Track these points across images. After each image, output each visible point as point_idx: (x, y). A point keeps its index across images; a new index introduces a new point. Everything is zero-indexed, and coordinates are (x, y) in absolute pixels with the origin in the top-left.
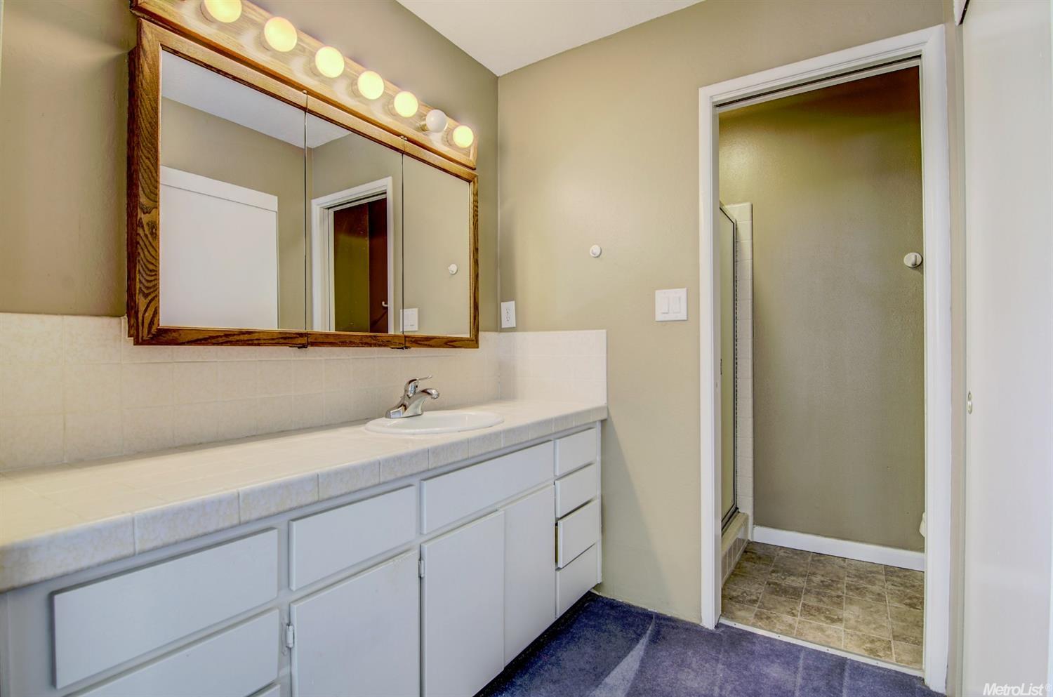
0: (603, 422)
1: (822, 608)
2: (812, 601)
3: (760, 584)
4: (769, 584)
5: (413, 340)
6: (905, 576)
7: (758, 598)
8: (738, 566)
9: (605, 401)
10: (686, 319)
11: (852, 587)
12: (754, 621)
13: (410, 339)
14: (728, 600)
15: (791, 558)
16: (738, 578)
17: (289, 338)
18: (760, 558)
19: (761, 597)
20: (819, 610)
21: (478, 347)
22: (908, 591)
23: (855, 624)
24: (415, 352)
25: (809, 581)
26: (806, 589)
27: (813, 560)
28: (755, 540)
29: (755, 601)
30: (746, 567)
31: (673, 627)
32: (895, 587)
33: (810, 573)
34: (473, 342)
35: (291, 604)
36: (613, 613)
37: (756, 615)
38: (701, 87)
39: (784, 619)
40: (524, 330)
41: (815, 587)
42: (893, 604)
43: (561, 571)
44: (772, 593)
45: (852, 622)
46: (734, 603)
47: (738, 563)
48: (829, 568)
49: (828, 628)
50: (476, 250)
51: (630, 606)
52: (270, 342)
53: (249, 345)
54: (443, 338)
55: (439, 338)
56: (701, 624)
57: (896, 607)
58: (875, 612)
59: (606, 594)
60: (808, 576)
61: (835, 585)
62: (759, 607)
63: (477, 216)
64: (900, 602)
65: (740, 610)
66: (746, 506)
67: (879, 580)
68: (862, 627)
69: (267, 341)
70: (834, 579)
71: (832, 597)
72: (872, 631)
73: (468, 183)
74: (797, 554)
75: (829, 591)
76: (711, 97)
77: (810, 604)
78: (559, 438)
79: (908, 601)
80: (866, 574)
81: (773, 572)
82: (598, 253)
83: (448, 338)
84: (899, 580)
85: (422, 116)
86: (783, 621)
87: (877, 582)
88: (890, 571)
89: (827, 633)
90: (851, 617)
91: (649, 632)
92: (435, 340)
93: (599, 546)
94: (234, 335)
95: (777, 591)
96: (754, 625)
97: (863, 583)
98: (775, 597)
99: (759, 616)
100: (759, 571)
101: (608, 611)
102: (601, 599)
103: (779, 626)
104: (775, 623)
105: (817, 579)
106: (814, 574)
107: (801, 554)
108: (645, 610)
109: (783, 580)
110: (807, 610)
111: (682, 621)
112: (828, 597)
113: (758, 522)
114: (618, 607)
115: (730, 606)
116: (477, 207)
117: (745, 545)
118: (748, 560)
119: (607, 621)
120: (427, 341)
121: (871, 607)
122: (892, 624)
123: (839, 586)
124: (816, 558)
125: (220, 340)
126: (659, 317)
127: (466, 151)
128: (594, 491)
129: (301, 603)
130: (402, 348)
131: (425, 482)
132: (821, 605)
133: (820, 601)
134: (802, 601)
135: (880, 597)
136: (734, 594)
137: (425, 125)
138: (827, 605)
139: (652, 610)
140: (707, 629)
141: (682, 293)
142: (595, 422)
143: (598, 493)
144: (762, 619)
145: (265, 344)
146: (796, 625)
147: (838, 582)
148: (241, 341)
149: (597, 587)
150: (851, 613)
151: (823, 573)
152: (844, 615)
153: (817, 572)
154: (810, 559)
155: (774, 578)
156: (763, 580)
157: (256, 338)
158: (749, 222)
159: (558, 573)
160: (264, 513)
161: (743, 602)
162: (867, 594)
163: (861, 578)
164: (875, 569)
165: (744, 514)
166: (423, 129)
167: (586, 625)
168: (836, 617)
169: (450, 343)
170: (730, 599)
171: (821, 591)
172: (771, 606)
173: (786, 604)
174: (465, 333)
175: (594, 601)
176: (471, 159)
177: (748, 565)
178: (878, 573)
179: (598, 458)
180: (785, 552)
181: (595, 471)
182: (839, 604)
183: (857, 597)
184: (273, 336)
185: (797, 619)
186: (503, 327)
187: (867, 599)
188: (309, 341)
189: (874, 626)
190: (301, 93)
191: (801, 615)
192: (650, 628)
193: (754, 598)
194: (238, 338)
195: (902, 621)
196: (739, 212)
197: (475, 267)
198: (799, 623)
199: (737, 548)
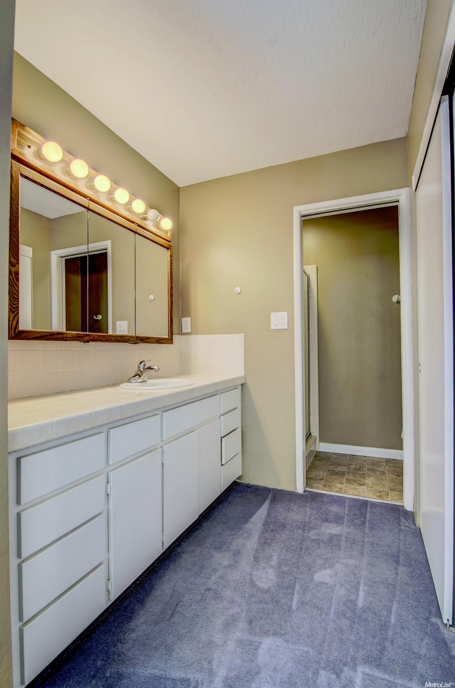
0: (242, 385)
1: (355, 480)
2: (351, 477)
3: (324, 471)
4: (329, 471)
5: (141, 339)
6: (395, 463)
7: (324, 477)
8: (313, 463)
9: (244, 374)
10: (287, 328)
11: (370, 469)
12: (323, 488)
13: (139, 338)
14: (309, 480)
15: (339, 458)
16: (313, 469)
17: (81, 337)
18: (323, 459)
19: (325, 477)
20: (354, 481)
21: (172, 344)
22: (397, 469)
23: (371, 485)
24: (142, 346)
25: (349, 468)
26: (347, 472)
27: (350, 458)
28: (320, 451)
29: (322, 479)
30: (316, 464)
31: (282, 494)
32: (390, 468)
33: (349, 464)
34: (170, 341)
35: (109, 473)
36: (249, 489)
37: (323, 485)
38: (294, 206)
39: (338, 486)
40: (196, 334)
41: (352, 471)
42: (389, 476)
43: (224, 466)
44: (331, 475)
45: (370, 485)
46: (312, 481)
47: (312, 462)
48: (358, 461)
49: (359, 488)
50: (172, 288)
51: (258, 486)
52: (71, 339)
53: (61, 340)
54: (155, 338)
55: (153, 338)
56: (296, 492)
57: (391, 477)
58: (381, 480)
59: (245, 481)
60: (348, 466)
61: (361, 469)
62: (325, 482)
63: (172, 268)
64: (393, 474)
65: (315, 483)
66: (315, 431)
67: (383, 465)
68: (375, 487)
69: (70, 339)
70: (361, 466)
71: (360, 474)
72: (380, 488)
73: (167, 250)
74: (342, 456)
75: (358, 472)
76: (300, 212)
77: (350, 478)
78: (222, 393)
79: (396, 474)
80: (376, 463)
81: (331, 465)
82: (239, 293)
83: (157, 338)
84: (392, 464)
85: (146, 213)
86: (337, 487)
87: (382, 466)
88: (388, 461)
89: (358, 490)
90: (370, 482)
91: (270, 497)
92: (151, 339)
93: (240, 455)
94: (54, 335)
95: (333, 474)
96: (323, 490)
97: (375, 467)
98: (332, 476)
99: (325, 486)
100: (323, 465)
101: (247, 489)
102: (242, 484)
103: (335, 489)
104: (333, 488)
105: (353, 467)
106: (351, 465)
107: (344, 456)
108: (266, 487)
109: (336, 468)
110: (348, 481)
111: (286, 491)
112: (359, 474)
113: (321, 440)
114: (251, 487)
115: (310, 482)
116: (172, 263)
117: (315, 453)
118: (317, 460)
119: (247, 494)
120: (148, 339)
121: (379, 477)
122: (389, 484)
123: (364, 469)
124: (352, 457)
125: (48, 337)
126: (273, 327)
127: (166, 232)
128: (238, 424)
129: (114, 472)
130: (135, 343)
131: (164, 413)
132: (355, 478)
133: (355, 476)
134: (346, 477)
135: (383, 473)
136: (312, 476)
137: (147, 217)
138: (358, 478)
139: (270, 487)
140: (300, 493)
141: (285, 314)
142: (238, 385)
143: (240, 425)
144: (326, 487)
145: (69, 340)
146: (344, 488)
147: (363, 468)
148: (58, 338)
149: (239, 478)
150: (369, 481)
151: (355, 464)
152: (366, 482)
153: (353, 463)
154: (348, 458)
155: (331, 468)
156: (326, 469)
157: (65, 336)
158: (316, 276)
159: (222, 467)
160: (102, 423)
161: (316, 480)
162: (377, 472)
163: (374, 465)
164: (381, 461)
165: (314, 436)
166: (145, 219)
167: (236, 497)
168: (362, 483)
169: (159, 341)
170: (310, 479)
171: (355, 472)
172: (331, 481)
173: (338, 479)
174: (166, 336)
175: (239, 485)
176: (168, 236)
177: (317, 463)
178: (382, 462)
179: (240, 406)
180: (336, 455)
181: (238, 412)
182: (364, 478)
183: (372, 474)
184: (73, 335)
185: (345, 485)
186: (183, 332)
187: (377, 474)
188: (90, 338)
189: (381, 486)
190: (86, 199)
191: (346, 484)
192: (270, 495)
193: (322, 478)
194: (56, 336)
195: (394, 483)
196: (311, 270)
197: (171, 298)
198: (345, 487)
199: (312, 454)
